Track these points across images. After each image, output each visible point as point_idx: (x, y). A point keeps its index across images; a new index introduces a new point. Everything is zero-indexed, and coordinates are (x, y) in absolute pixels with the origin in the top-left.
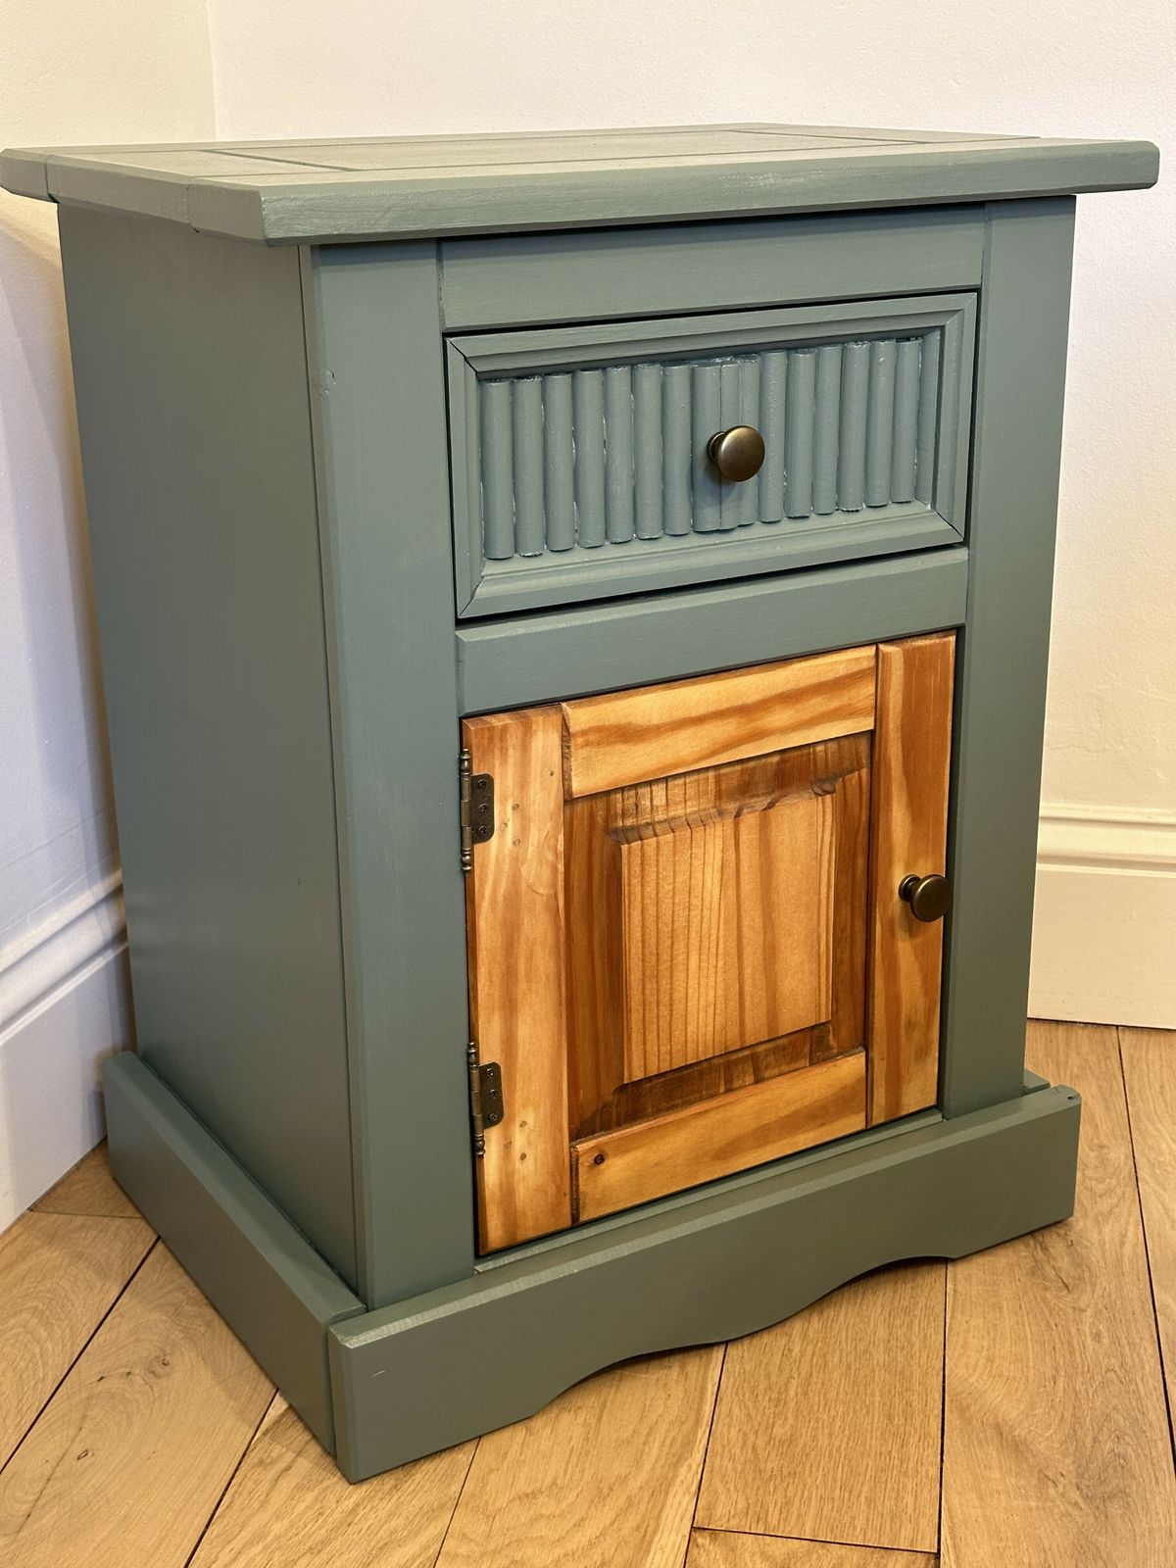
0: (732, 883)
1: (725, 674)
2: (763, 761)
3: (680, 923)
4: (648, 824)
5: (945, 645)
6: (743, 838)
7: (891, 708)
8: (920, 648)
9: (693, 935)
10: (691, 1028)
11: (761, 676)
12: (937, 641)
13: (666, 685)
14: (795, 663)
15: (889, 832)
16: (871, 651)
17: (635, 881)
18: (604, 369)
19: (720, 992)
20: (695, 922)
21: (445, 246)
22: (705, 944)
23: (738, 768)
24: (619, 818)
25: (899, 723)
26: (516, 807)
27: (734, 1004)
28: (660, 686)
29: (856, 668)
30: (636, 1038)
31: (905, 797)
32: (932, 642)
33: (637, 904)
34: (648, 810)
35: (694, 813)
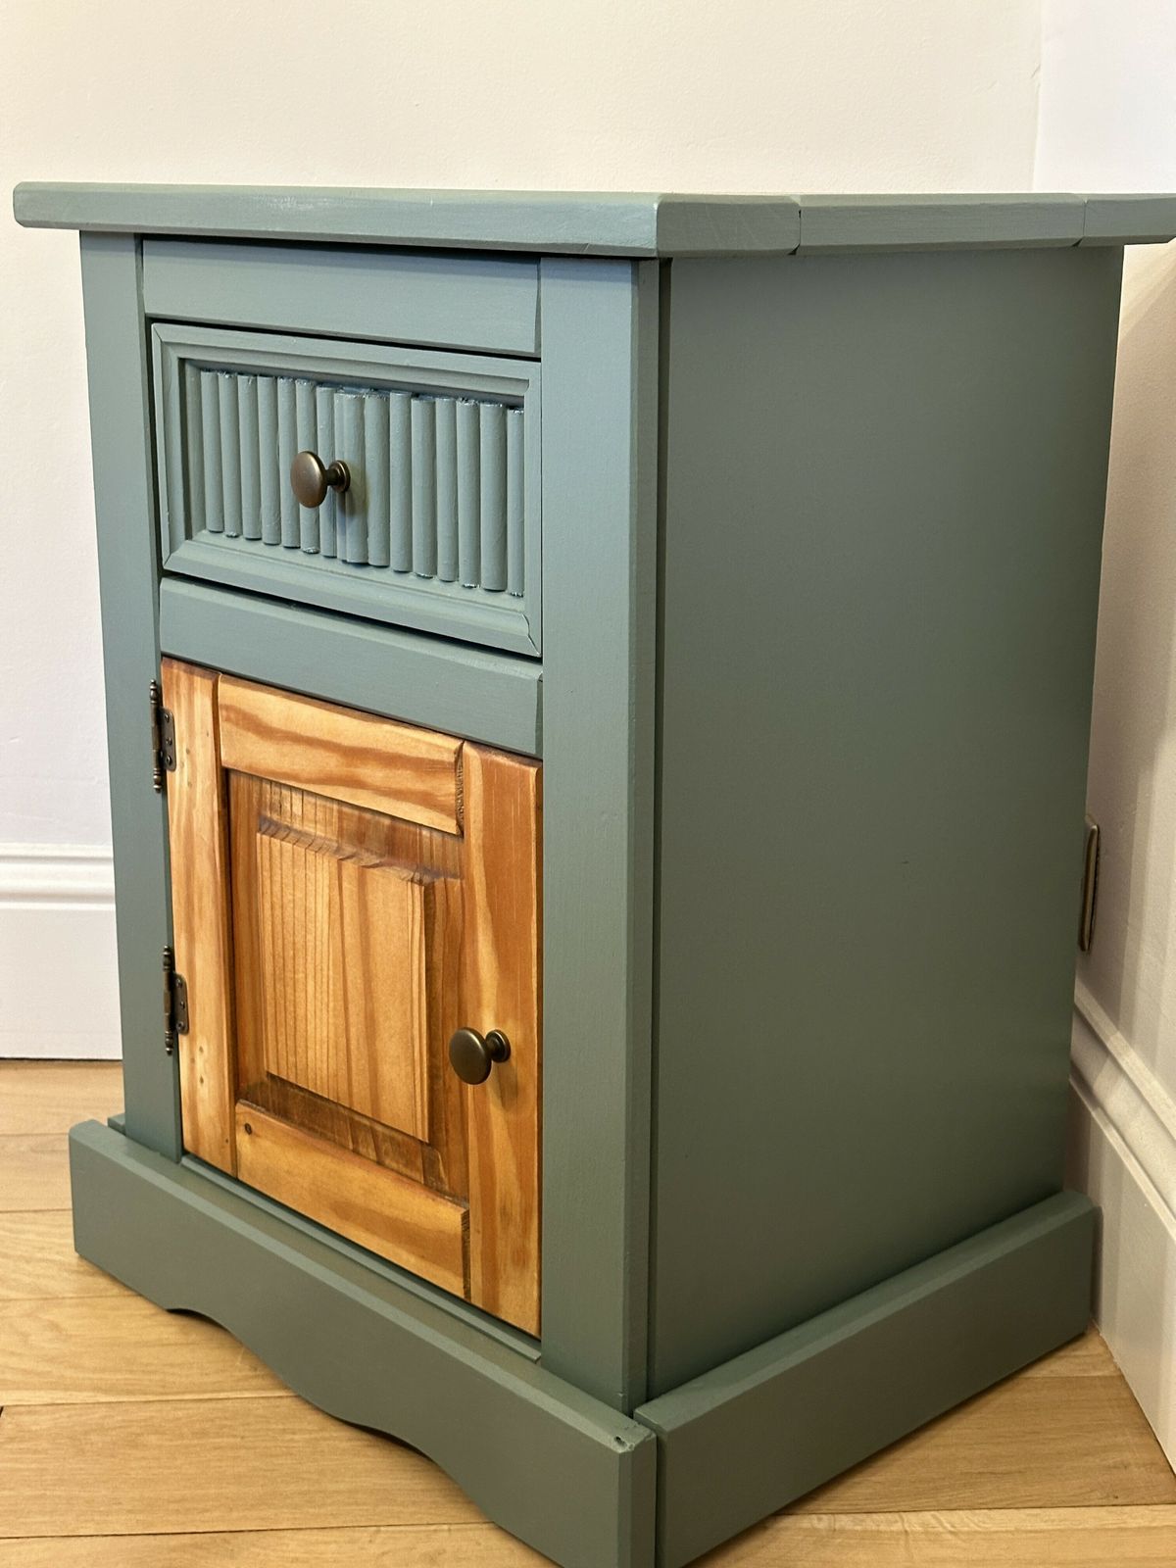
0: (337, 925)
1: (332, 706)
2: (377, 818)
3: (299, 939)
4: (288, 827)
5: (524, 775)
6: (345, 885)
7: (472, 820)
8: (498, 765)
9: (309, 958)
10: (311, 1053)
11: (355, 722)
12: (517, 765)
13: (288, 694)
14: (387, 723)
15: (475, 962)
16: (454, 744)
17: (266, 874)
18: (256, 376)
19: (331, 1035)
20: (310, 944)
21: (146, 243)
22: (319, 975)
23: (356, 812)
24: (268, 809)
25: (480, 842)
26: (188, 752)
27: (342, 1054)
28: (284, 693)
29: (436, 756)
30: (270, 1028)
31: (490, 933)
32: (511, 763)
33: (268, 897)
34: (289, 814)
35: (321, 838)
